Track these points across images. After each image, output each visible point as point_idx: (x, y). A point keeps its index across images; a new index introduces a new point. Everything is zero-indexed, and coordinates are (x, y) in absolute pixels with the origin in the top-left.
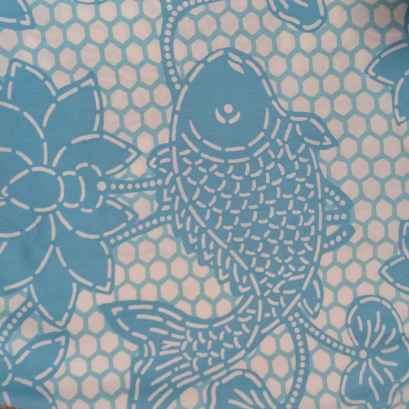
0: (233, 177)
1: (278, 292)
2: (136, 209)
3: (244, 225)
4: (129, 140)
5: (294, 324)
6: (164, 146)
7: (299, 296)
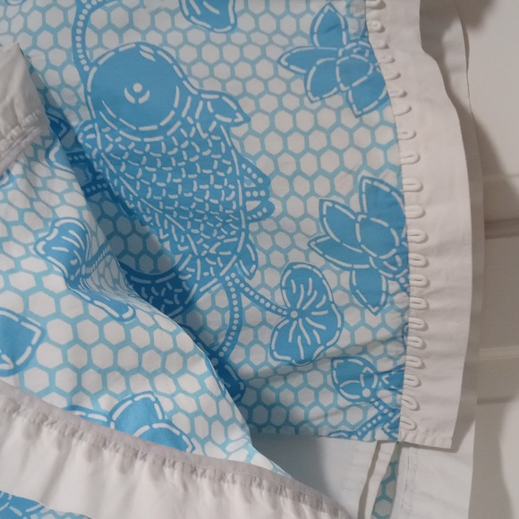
5: (230, 284)
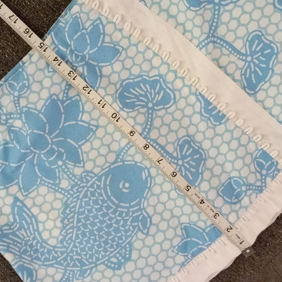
0: (104, 208)
1: (75, 259)
2: (62, 182)
3: (89, 226)
4: (85, 159)
6: (94, 173)
7: (79, 269)
